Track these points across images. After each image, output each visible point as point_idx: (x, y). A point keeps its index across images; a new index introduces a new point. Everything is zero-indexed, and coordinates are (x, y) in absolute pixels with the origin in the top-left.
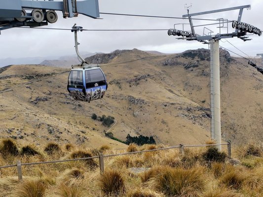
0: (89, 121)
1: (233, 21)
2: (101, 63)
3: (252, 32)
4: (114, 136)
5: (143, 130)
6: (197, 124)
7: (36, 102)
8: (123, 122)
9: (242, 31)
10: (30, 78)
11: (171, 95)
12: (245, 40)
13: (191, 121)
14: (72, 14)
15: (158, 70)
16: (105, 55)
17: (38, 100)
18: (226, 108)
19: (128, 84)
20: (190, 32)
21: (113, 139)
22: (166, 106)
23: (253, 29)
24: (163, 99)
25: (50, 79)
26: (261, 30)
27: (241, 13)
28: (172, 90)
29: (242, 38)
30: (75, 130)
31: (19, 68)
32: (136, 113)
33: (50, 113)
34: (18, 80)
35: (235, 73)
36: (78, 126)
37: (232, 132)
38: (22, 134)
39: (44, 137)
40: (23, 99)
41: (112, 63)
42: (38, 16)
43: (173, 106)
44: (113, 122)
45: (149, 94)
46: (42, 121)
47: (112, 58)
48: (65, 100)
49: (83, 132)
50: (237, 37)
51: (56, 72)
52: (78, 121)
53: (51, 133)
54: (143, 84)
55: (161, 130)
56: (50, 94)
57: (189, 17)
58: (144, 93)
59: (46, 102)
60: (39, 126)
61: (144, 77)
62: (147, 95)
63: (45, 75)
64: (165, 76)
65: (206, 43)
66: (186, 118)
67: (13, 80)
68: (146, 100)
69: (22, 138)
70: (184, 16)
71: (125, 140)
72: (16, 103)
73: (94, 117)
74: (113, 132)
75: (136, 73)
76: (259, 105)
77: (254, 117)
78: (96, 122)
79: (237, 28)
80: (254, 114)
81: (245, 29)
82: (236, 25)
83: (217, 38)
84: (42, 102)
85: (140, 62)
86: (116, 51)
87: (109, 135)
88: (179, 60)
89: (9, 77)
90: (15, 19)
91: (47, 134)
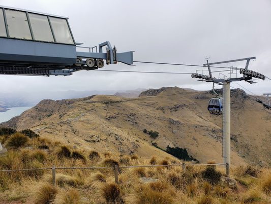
0: (141, 133)
1: (241, 69)
2: (152, 95)
3: (257, 77)
4: (158, 146)
5: (179, 143)
6: (219, 142)
7: (109, 119)
8: (165, 136)
9: (248, 76)
10: (107, 103)
11: (201, 120)
12: (251, 83)
13: (215, 140)
14: (112, 61)
15: (192, 101)
16: (155, 90)
17: (111, 117)
18: (241, 132)
19: (169, 111)
20: (209, 76)
21: (157, 147)
22: (196, 127)
23: (257, 75)
24: (195, 122)
25: (119, 104)
26: (265, 76)
27: (248, 63)
28: (202, 116)
29: (249, 82)
30: (132, 139)
31: (101, 97)
32: (174, 131)
33: (117, 127)
34: (100, 105)
35: (249, 106)
36: (134, 136)
37: (246, 150)
38: (99, 139)
39: (112, 142)
40: (102, 117)
41: (160, 95)
42: (90, 63)
43: (202, 128)
44: (158, 136)
45: (184, 118)
46: (112, 131)
47: (160, 92)
48: (127, 119)
49: (137, 141)
50: (244, 81)
51: (123, 100)
52: (134, 133)
53: (117, 139)
54: (180, 111)
55: (193, 145)
56: (118, 114)
57: (208, 65)
58: (180, 117)
59: (115, 119)
60: (110, 135)
61: (181, 106)
62: (183, 118)
63: (116, 102)
64: (196, 106)
65: (220, 84)
66: (211, 137)
67: (97, 104)
68: (182, 122)
69: (98, 141)
70: (204, 65)
71: (166, 149)
72: (97, 119)
73: (145, 131)
74: (158, 142)
75: (176, 103)
76: (269, 131)
77: (264, 140)
78: (146, 135)
79: (244, 74)
80: (264, 138)
81: (251, 75)
82: (243, 71)
83: (229, 81)
84: (112, 119)
85: (179, 95)
86: (163, 88)
87: (154, 145)
88: (207, 96)
89: (94, 102)
90: (74, 64)
91: (114, 140)
